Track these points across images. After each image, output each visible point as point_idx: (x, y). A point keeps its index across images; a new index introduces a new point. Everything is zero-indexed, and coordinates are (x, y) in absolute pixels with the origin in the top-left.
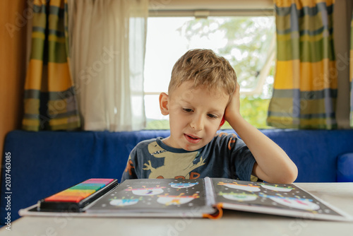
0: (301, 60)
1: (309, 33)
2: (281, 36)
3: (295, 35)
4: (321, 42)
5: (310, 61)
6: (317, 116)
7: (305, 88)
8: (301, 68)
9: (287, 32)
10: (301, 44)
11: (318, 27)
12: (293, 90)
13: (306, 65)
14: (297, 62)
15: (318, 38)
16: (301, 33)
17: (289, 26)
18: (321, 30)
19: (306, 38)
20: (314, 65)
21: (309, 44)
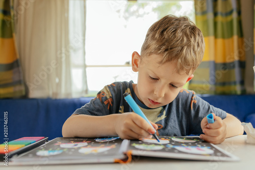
0: (216, 36)
1: (222, 14)
2: (199, 16)
3: (210, 15)
4: (231, 22)
5: (223, 37)
6: (230, 83)
7: (220, 60)
8: (215, 43)
9: (204, 13)
10: (215, 24)
11: (229, 10)
12: (209, 62)
13: (220, 41)
14: (212, 38)
15: (229, 18)
16: (215, 14)
17: (205, 9)
18: (231, 12)
19: (220, 19)
20: (227, 41)
21: (222, 24)
